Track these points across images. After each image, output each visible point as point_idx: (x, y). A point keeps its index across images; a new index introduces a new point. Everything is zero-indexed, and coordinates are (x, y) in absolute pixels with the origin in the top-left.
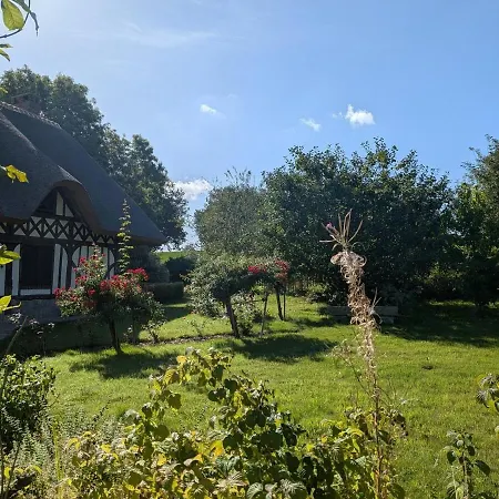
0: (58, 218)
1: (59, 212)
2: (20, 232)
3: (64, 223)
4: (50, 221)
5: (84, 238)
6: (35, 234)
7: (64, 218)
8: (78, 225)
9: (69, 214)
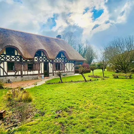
0: (62, 58)
1: (62, 57)
2: (55, 61)
3: (63, 59)
4: (60, 59)
5: (67, 61)
6: (57, 61)
7: (63, 58)
8: (66, 59)
9: (64, 57)
